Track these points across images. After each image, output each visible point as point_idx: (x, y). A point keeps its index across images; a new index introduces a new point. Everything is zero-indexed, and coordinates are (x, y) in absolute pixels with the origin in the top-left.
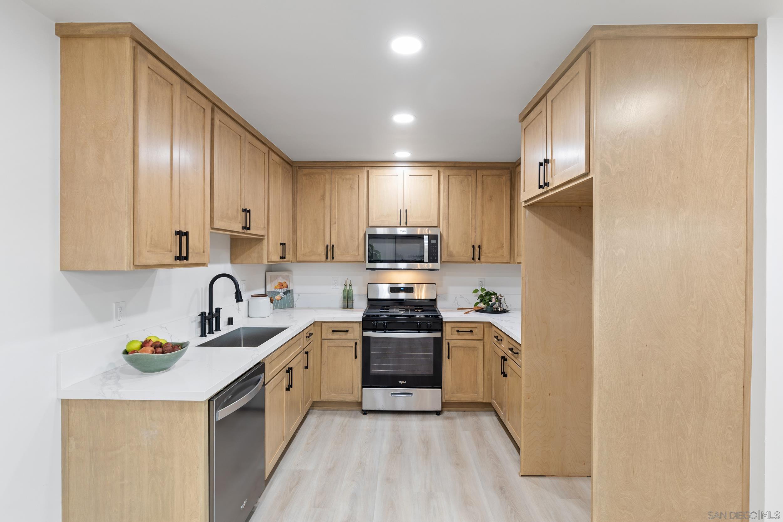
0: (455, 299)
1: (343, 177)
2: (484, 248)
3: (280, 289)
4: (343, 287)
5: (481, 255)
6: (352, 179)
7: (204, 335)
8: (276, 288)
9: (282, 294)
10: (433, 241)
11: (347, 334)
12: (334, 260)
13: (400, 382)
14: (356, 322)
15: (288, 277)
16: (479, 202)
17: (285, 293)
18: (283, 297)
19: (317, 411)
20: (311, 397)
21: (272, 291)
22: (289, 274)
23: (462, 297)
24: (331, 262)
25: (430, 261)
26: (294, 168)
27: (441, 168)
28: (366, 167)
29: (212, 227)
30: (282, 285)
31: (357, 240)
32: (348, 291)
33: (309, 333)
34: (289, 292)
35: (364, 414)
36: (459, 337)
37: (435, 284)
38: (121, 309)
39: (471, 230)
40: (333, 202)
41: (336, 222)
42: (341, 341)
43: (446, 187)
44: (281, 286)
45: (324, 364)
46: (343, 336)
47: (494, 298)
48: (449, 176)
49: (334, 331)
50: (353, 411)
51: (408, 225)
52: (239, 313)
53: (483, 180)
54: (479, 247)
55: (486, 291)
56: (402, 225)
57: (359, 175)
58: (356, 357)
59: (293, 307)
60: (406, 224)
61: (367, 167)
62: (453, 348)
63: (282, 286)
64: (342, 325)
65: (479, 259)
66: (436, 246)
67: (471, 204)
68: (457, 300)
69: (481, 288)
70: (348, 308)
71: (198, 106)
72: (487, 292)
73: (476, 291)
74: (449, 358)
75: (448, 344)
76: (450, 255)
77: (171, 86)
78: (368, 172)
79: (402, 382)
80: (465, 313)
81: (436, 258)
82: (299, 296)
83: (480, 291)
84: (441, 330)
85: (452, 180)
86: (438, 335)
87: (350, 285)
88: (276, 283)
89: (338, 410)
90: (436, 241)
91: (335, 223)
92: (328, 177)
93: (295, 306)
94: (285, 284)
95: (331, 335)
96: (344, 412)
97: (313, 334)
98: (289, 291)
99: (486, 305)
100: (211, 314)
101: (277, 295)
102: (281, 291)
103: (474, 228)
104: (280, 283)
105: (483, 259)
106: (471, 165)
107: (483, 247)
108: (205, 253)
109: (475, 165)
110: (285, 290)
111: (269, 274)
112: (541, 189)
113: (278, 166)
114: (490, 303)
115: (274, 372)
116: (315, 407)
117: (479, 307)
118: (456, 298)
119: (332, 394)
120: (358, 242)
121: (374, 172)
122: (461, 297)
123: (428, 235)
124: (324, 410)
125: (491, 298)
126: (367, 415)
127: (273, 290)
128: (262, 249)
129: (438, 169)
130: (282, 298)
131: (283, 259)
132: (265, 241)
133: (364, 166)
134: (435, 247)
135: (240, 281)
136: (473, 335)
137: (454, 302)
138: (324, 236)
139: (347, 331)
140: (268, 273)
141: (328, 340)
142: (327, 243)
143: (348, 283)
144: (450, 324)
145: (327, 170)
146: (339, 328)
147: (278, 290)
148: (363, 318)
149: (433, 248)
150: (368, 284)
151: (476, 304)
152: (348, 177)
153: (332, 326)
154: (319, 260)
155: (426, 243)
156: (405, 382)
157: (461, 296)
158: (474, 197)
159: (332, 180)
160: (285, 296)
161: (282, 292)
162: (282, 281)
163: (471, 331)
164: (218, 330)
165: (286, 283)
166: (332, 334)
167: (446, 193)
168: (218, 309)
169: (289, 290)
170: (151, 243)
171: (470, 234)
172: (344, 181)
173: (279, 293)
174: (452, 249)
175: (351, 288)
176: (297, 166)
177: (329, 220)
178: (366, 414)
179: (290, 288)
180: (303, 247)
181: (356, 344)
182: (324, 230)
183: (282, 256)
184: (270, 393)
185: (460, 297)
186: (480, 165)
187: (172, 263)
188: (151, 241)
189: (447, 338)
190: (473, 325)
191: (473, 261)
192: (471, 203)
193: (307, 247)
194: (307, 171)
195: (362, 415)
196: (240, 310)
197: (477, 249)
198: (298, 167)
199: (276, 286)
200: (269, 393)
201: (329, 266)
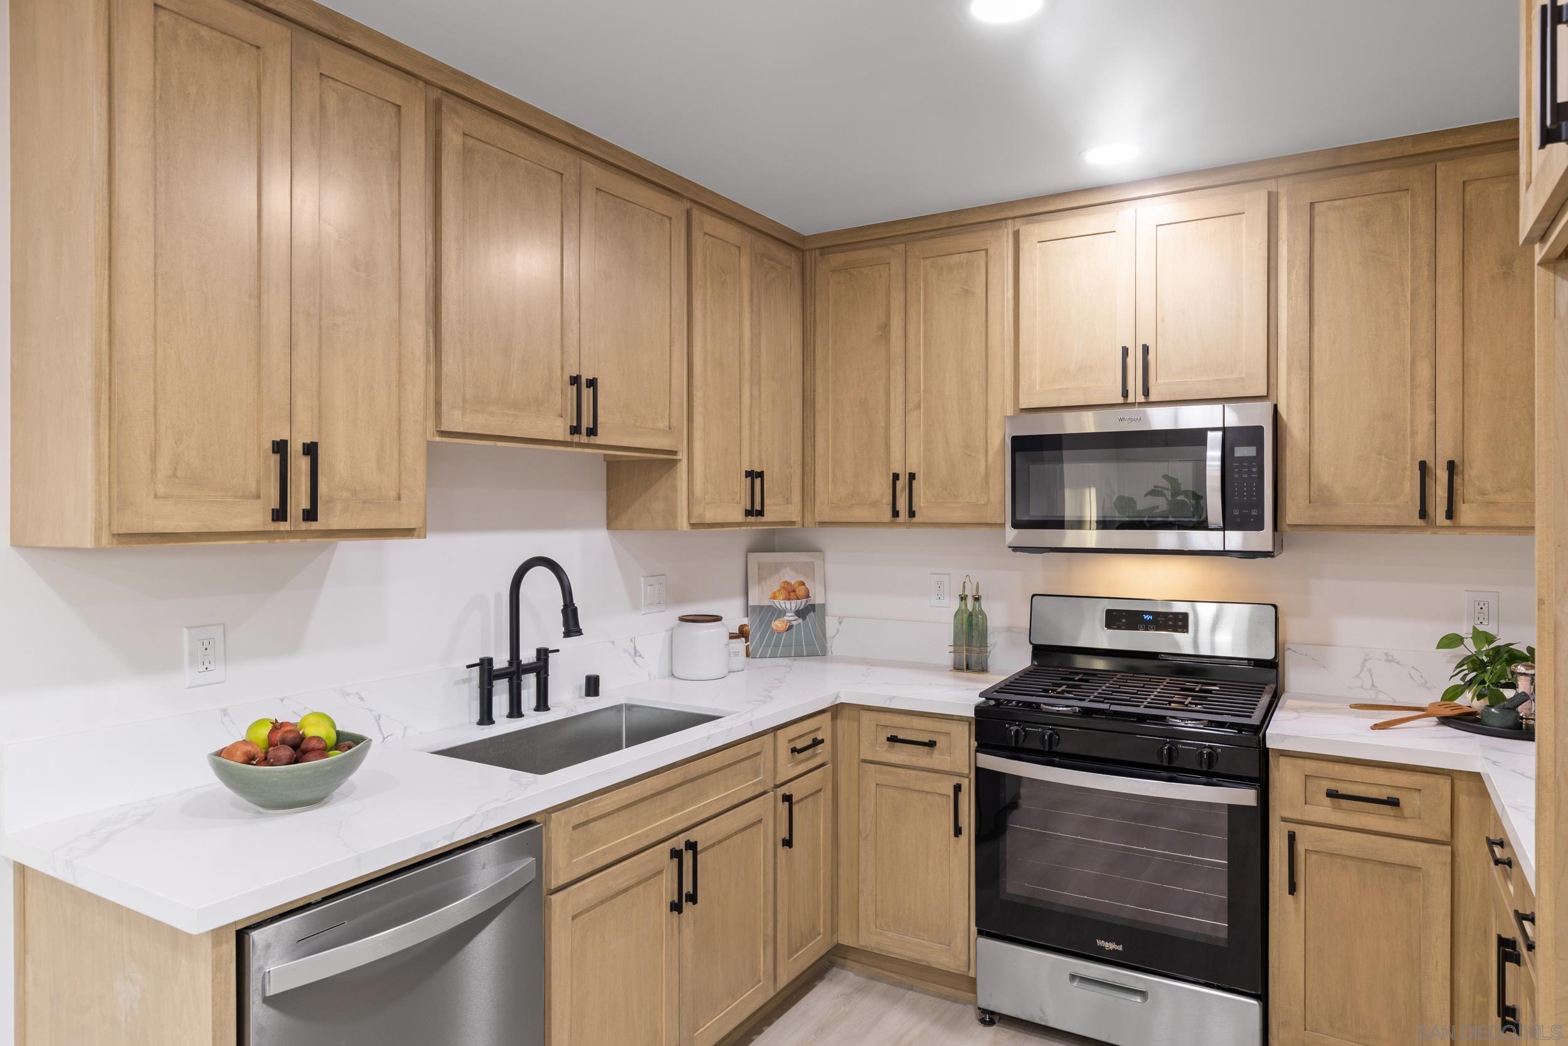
0: (1363, 667)
1: (940, 261)
2: (1475, 473)
3: (788, 602)
4: (956, 605)
5: (1458, 498)
6: (967, 263)
7: (486, 721)
8: (774, 597)
9: (791, 614)
10: (1241, 452)
11: (932, 753)
12: (915, 520)
13: (1100, 943)
14: (960, 719)
15: (809, 570)
16: (1449, 289)
17: (801, 613)
18: (794, 623)
19: (851, 975)
20: (822, 931)
21: (761, 607)
22: (813, 560)
23: (1392, 660)
24: (908, 525)
25: (1228, 524)
26: (808, 257)
27: (1280, 180)
28: (1010, 221)
29: (438, 430)
30: (794, 591)
31: (982, 457)
32: (971, 615)
33: (812, 736)
34: (814, 611)
35: (983, 1022)
36: (1337, 818)
37: (1275, 606)
38: (206, 643)
39: (1412, 403)
40: (912, 342)
41: (919, 404)
42: (913, 772)
43: (1303, 247)
44: (790, 592)
45: (867, 836)
46: (919, 757)
47: (1525, 674)
48: (1312, 204)
49: (893, 739)
50: (955, 1000)
51: (1152, 398)
52: (635, 662)
53: (1468, 198)
54: (1451, 466)
55: (1492, 646)
56: (1131, 399)
57: (986, 250)
58: (958, 832)
59: (824, 654)
60: (1146, 392)
61: (1014, 218)
62: (1313, 858)
63: (792, 594)
64: (916, 722)
65: (1450, 514)
66: (1254, 470)
67: (1412, 301)
68: (1370, 671)
69: (1474, 628)
70: (968, 668)
71: (373, 100)
72: (1498, 650)
73: (1451, 641)
74: (1292, 889)
75: (1292, 837)
76: (1318, 497)
77: (254, 50)
78: (1016, 235)
79: (1110, 946)
80: (1376, 727)
81: (1254, 513)
82: (840, 623)
83: (1469, 642)
84: (1262, 782)
85: (1327, 218)
86: (1246, 797)
87: (977, 599)
88: (775, 584)
89: (911, 988)
90: (1254, 448)
91: (918, 406)
92: (896, 267)
93: (830, 654)
94: (802, 587)
95: (886, 751)
96: (926, 997)
97: (822, 741)
98: (812, 608)
99: (1484, 702)
100: (515, 664)
101: (779, 617)
102: (788, 607)
103: (1423, 395)
104: (788, 583)
105: (1467, 513)
106: (1411, 149)
107: (1471, 468)
108: (404, 501)
109: (1428, 147)
110: (800, 604)
111: (756, 558)
112: (1549, 146)
113: (737, 253)
114: (1509, 693)
115: (604, 852)
116: (848, 961)
117: (1459, 707)
118: (1365, 660)
119: (890, 934)
120: (987, 461)
121: (1033, 233)
122: (1389, 658)
123: (1224, 429)
124: (872, 978)
125: (1513, 673)
126: (994, 1027)
127: (767, 603)
128: (674, 489)
129: (1271, 186)
130: (791, 627)
131: (752, 516)
132: (683, 467)
133: (1006, 219)
134: (1253, 473)
135: (645, 577)
136: (1401, 817)
137: (1357, 676)
138: (888, 447)
139: (932, 744)
140: (753, 557)
141: (877, 766)
142: (896, 468)
143: (970, 592)
144: (1299, 762)
145: (891, 246)
146: (908, 732)
147: (780, 603)
148: (979, 710)
149: (1245, 476)
150: (1033, 596)
151: (1452, 693)
152: (956, 259)
153: (888, 723)
154: (874, 520)
155: (1213, 459)
156: (1120, 948)
157: (1387, 654)
158: (1425, 272)
159: (909, 276)
160: (800, 621)
161: (793, 609)
162: (793, 578)
163: (1394, 803)
164: (542, 708)
165: (803, 584)
166: (889, 747)
167: (1302, 272)
168: (542, 653)
169: (814, 605)
170: (174, 475)
171: (1408, 419)
172: (945, 273)
173: (781, 613)
174: (1325, 474)
175: (980, 606)
176: (815, 249)
177: (901, 399)
178: (991, 1023)
179: (817, 599)
180: (833, 480)
181: (958, 788)
182: (887, 428)
183: (749, 508)
184: (574, 918)
185: (1385, 658)
186: (1451, 143)
187: (261, 529)
188: (176, 470)
189: (1287, 814)
190: (1402, 779)
191: (1420, 522)
192: (1413, 295)
193: (843, 480)
194: (837, 259)
195: (977, 1022)
196: (640, 656)
197: (1442, 475)
198: (818, 252)
199: (775, 593)
200: (571, 915)
201: (900, 534)
